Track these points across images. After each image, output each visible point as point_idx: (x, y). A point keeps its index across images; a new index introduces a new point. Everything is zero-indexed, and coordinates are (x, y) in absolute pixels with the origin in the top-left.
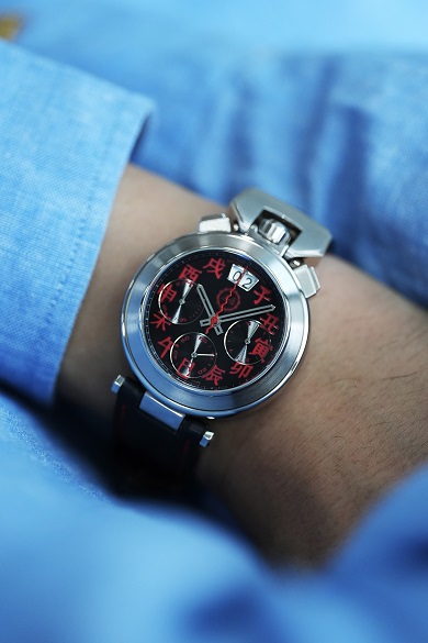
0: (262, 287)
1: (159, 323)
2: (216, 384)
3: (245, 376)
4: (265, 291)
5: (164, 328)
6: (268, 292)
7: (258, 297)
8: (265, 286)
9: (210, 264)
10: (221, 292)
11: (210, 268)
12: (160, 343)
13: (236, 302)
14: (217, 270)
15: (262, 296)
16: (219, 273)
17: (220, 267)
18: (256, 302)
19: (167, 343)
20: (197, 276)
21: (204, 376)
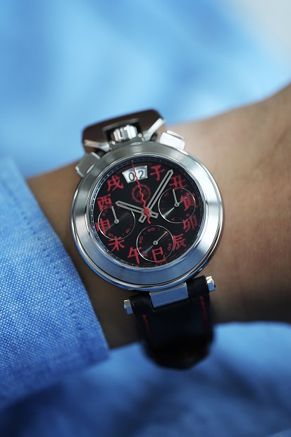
0: (152, 168)
1: (117, 246)
2: (185, 245)
3: (196, 224)
4: (157, 168)
5: (123, 247)
6: (159, 167)
7: (156, 175)
8: (153, 166)
9: (110, 185)
10: (133, 194)
11: (112, 187)
12: (130, 256)
13: (147, 190)
14: (117, 185)
15: (157, 173)
16: (120, 185)
17: (117, 181)
18: (158, 179)
19: (133, 253)
20: (109, 199)
21: (173, 249)
